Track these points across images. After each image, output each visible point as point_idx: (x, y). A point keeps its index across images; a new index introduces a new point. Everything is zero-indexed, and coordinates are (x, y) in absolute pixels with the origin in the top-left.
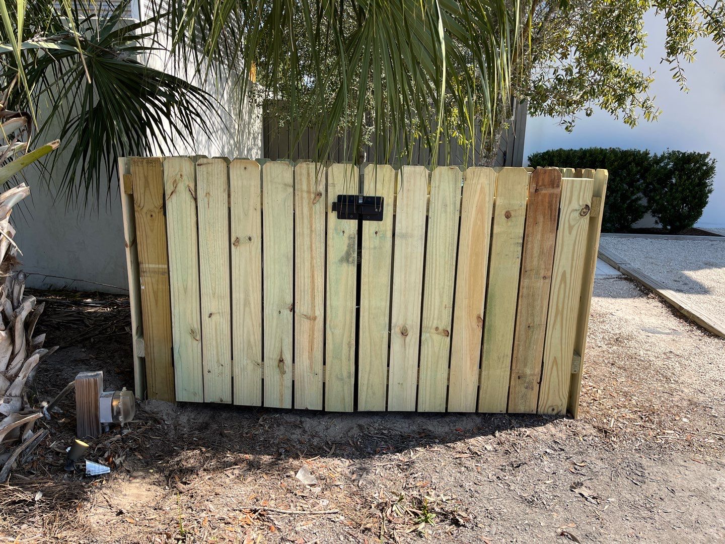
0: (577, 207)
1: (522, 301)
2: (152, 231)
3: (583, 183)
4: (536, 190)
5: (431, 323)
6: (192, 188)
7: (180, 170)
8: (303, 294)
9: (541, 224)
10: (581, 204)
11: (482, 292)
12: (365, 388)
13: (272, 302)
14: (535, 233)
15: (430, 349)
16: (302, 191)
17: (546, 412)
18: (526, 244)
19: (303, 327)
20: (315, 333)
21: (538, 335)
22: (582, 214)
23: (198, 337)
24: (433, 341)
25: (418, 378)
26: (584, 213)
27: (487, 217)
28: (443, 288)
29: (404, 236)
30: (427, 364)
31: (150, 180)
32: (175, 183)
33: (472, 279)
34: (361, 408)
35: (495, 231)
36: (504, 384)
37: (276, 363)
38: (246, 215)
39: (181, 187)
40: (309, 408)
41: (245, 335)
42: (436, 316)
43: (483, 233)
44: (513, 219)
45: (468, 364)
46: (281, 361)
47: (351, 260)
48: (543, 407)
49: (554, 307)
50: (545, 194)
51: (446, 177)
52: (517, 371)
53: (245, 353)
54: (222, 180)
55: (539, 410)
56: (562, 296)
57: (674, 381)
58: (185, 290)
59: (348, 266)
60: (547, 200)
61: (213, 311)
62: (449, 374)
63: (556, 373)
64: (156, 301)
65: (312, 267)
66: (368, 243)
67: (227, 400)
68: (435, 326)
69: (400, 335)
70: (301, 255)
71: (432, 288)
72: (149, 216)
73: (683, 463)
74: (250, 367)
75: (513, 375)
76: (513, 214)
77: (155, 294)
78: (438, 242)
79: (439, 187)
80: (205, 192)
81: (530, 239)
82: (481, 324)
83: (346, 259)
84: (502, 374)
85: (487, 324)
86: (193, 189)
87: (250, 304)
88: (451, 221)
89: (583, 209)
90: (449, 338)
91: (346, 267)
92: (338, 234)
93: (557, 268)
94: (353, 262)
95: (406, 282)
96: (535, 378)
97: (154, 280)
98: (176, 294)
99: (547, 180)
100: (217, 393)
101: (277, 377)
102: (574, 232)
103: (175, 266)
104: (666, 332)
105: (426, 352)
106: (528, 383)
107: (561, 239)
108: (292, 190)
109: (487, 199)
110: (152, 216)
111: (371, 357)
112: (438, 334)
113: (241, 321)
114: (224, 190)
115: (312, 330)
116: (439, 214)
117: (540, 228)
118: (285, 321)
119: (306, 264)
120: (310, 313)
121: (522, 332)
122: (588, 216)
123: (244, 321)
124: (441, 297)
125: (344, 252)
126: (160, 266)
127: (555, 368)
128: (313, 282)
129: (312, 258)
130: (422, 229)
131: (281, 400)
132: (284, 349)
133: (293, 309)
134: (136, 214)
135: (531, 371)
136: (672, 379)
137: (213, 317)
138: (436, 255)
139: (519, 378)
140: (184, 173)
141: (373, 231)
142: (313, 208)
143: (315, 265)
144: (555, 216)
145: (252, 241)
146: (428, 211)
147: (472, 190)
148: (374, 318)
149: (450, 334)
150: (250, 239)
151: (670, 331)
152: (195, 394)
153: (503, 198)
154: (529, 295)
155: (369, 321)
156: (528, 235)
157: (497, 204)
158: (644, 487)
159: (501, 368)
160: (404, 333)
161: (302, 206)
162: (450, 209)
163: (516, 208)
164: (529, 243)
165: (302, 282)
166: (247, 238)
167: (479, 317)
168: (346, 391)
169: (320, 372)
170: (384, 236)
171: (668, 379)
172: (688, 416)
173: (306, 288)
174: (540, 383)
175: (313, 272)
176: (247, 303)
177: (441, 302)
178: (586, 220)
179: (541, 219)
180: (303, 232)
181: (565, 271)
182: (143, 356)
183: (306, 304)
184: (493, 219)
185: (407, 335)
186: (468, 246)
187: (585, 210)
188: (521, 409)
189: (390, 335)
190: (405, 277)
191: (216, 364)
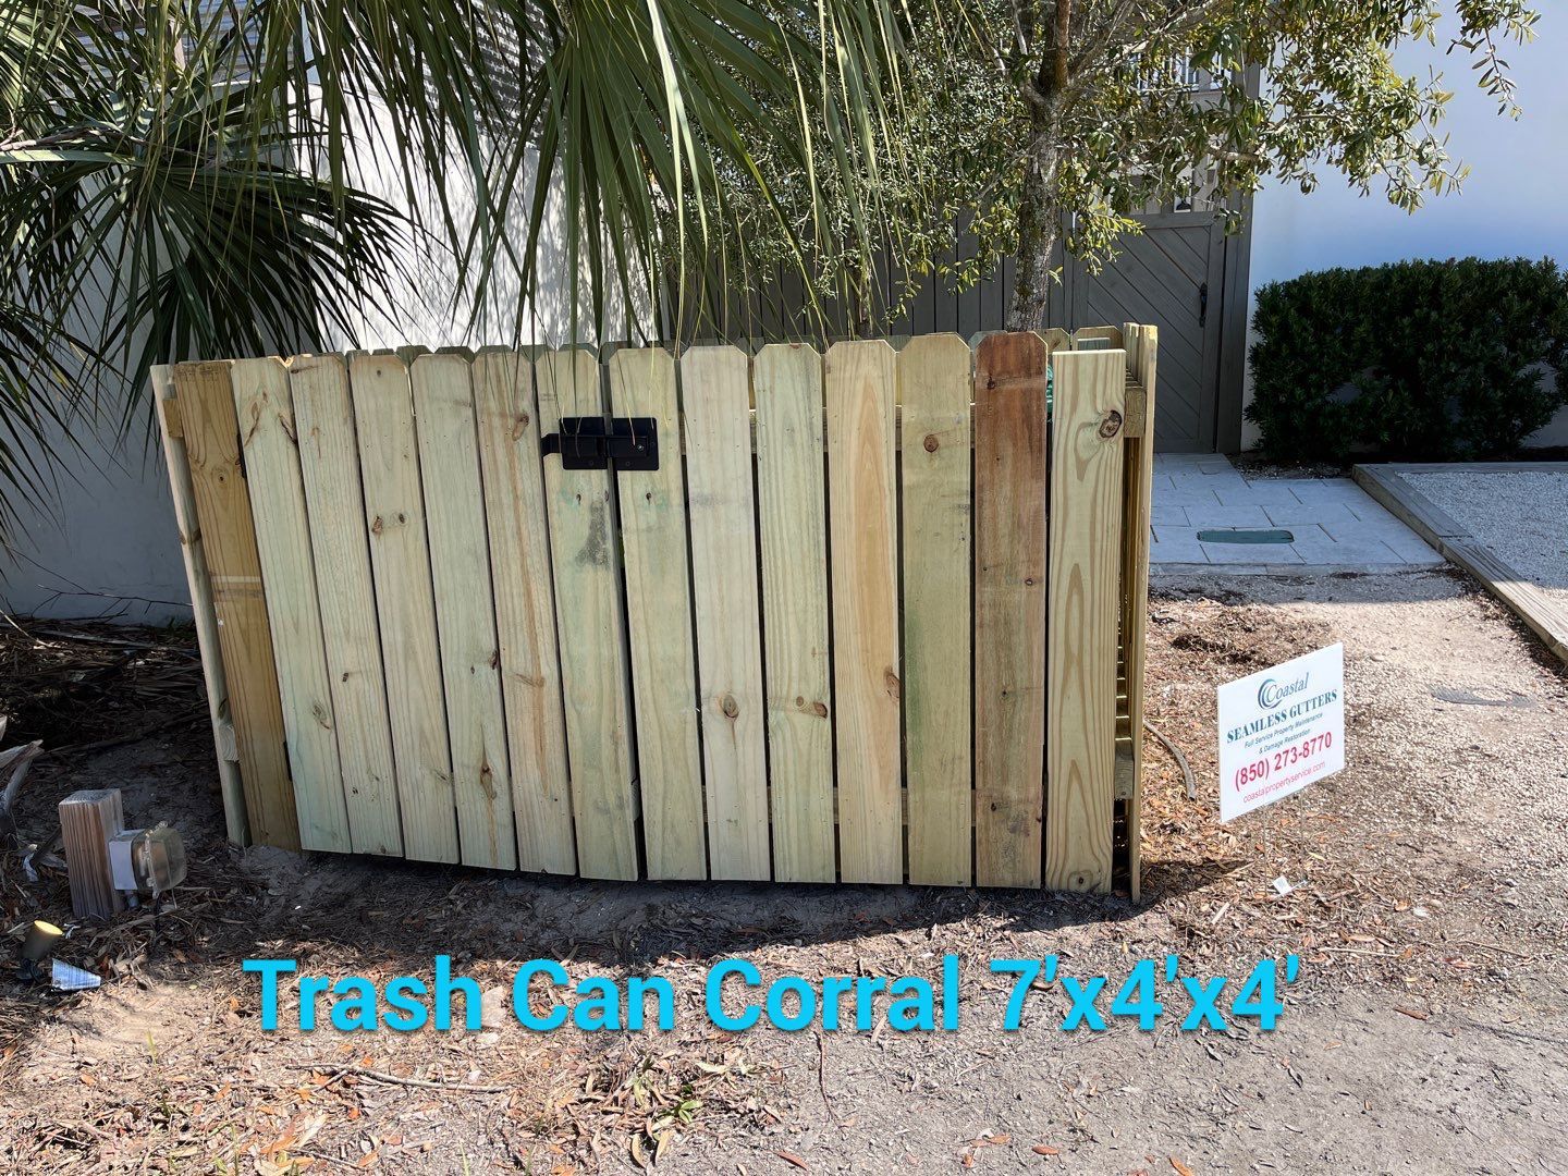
0: (1092, 418)
1: (982, 636)
2: (226, 509)
3: (1101, 363)
4: (991, 384)
5: (785, 688)
6: (288, 419)
7: (263, 385)
8: (512, 630)
9: (1009, 461)
10: (1100, 409)
11: (890, 618)
12: (658, 830)
13: (455, 649)
14: (996, 481)
15: (789, 746)
16: (489, 414)
17: (1064, 887)
18: (980, 507)
19: (520, 698)
20: (545, 712)
21: (1029, 712)
22: (1106, 433)
23: (329, 722)
24: (793, 727)
25: (770, 807)
26: (1109, 429)
27: (884, 450)
28: (805, 612)
29: (709, 501)
30: (786, 779)
31: (211, 405)
32: (255, 410)
33: (866, 590)
34: (655, 873)
35: (905, 482)
36: (961, 821)
37: (477, 775)
38: (390, 468)
39: (267, 418)
40: (550, 871)
41: (412, 716)
42: (795, 674)
43: (880, 487)
44: (944, 452)
45: (876, 776)
46: (486, 771)
47: (599, 556)
48: (1057, 874)
49: (1061, 648)
50: (1012, 393)
51: (786, 366)
52: (987, 793)
53: (417, 753)
54: (339, 399)
55: (1048, 879)
56: (1075, 623)
57: (1444, 817)
58: (297, 626)
59: (596, 571)
60: (1018, 404)
61: (350, 668)
62: (836, 800)
63: (1080, 797)
64: (248, 648)
65: (525, 574)
66: (633, 517)
67: (394, 849)
68: (794, 695)
69: (720, 716)
70: (500, 548)
71: (779, 611)
72: (217, 480)
73: (1360, 1015)
74: (429, 783)
75: (979, 803)
76: (942, 440)
77: (244, 633)
78: (782, 511)
79: (772, 389)
80: (310, 425)
81: (987, 496)
82: (896, 689)
83: (590, 553)
84: (954, 799)
85: (908, 688)
86: (289, 421)
87: (415, 653)
88: (807, 464)
89: (1105, 421)
90: (828, 720)
91: (591, 571)
92: (568, 501)
93: (1057, 560)
94: (605, 561)
95: (722, 599)
96: (1031, 808)
97: (239, 606)
98: (281, 632)
99: (1012, 359)
100: (374, 836)
101: (481, 805)
102: (1090, 475)
103: (273, 580)
104: (1496, 698)
105: (781, 753)
106: (1016, 820)
107: (1060, 491)
108: (470, 412)
109: (881, 410)
110: (222, 479)
111: (664, 763)
112: (803, 711)
113: (403, 688)
114: (345, 420)
115: (538, 706)
116: (779, 449)
117: (1008, 470)
118: (485, 687)
119: (513, 567)
120: (530, 671)
121: (991, 705)
122: (1120, 434)
123: (407, 688)
124: (802, 630)
125: (585, 539)
126: (248, 579)
127: (1075, 785)
128: (530, 605)
129: (522, 554)
130: (746, 482)
131: (494, 853)
132: (488, 744)
133: (496, 662)
134: (194, 477)
135: (1021, 791)
136: (1438, 814)
137: (350, 679)
138: (781, 539)
139: (994, 808)
140: (268, 392)
141: (641, 491)
142: (515, 447)
143: (531, 570)
144: (1040, 440)
145: (407, 521)
146: (754, 444)
147: (846, 393)
148: (662, 681)
149: (830, 711)
150: (402, 518)
151: (1503, 698)
152: (334, 835)
153: (916, 406)
154: (996, 622)
155: (652, 688)
156: (981, 486)
157: (904, 420)
158: (1231, 1064)
159: (951, 786)
160: (730, 712)
161: (493, 444)
162: (802, 436)
163: (947, 427)
164: (986, 505)
165: (510, 605)
166: (397, 517)
167: (889, 674)
168: (617, 837)
169: (563, 795)
170: (666, 503)
171: (1429, 813)
172: (1436, 902)
173: (518, 621)
174: (1044, 820)
175: (528, 584)
176: (409, 651)
177: (804, 644)
178: (1115, 447)
179: (1007, 450)
180: (500, 499)
181: (1077, 565)
182: (235, 759)
183: (521, 652)
184: (899, 454)
185: (736, 716)
186: (849, 518)
187: (1110, 424)
188: (1006, 878)
189: (699, 715)
190: (720, 590)
191: (366, 777)
